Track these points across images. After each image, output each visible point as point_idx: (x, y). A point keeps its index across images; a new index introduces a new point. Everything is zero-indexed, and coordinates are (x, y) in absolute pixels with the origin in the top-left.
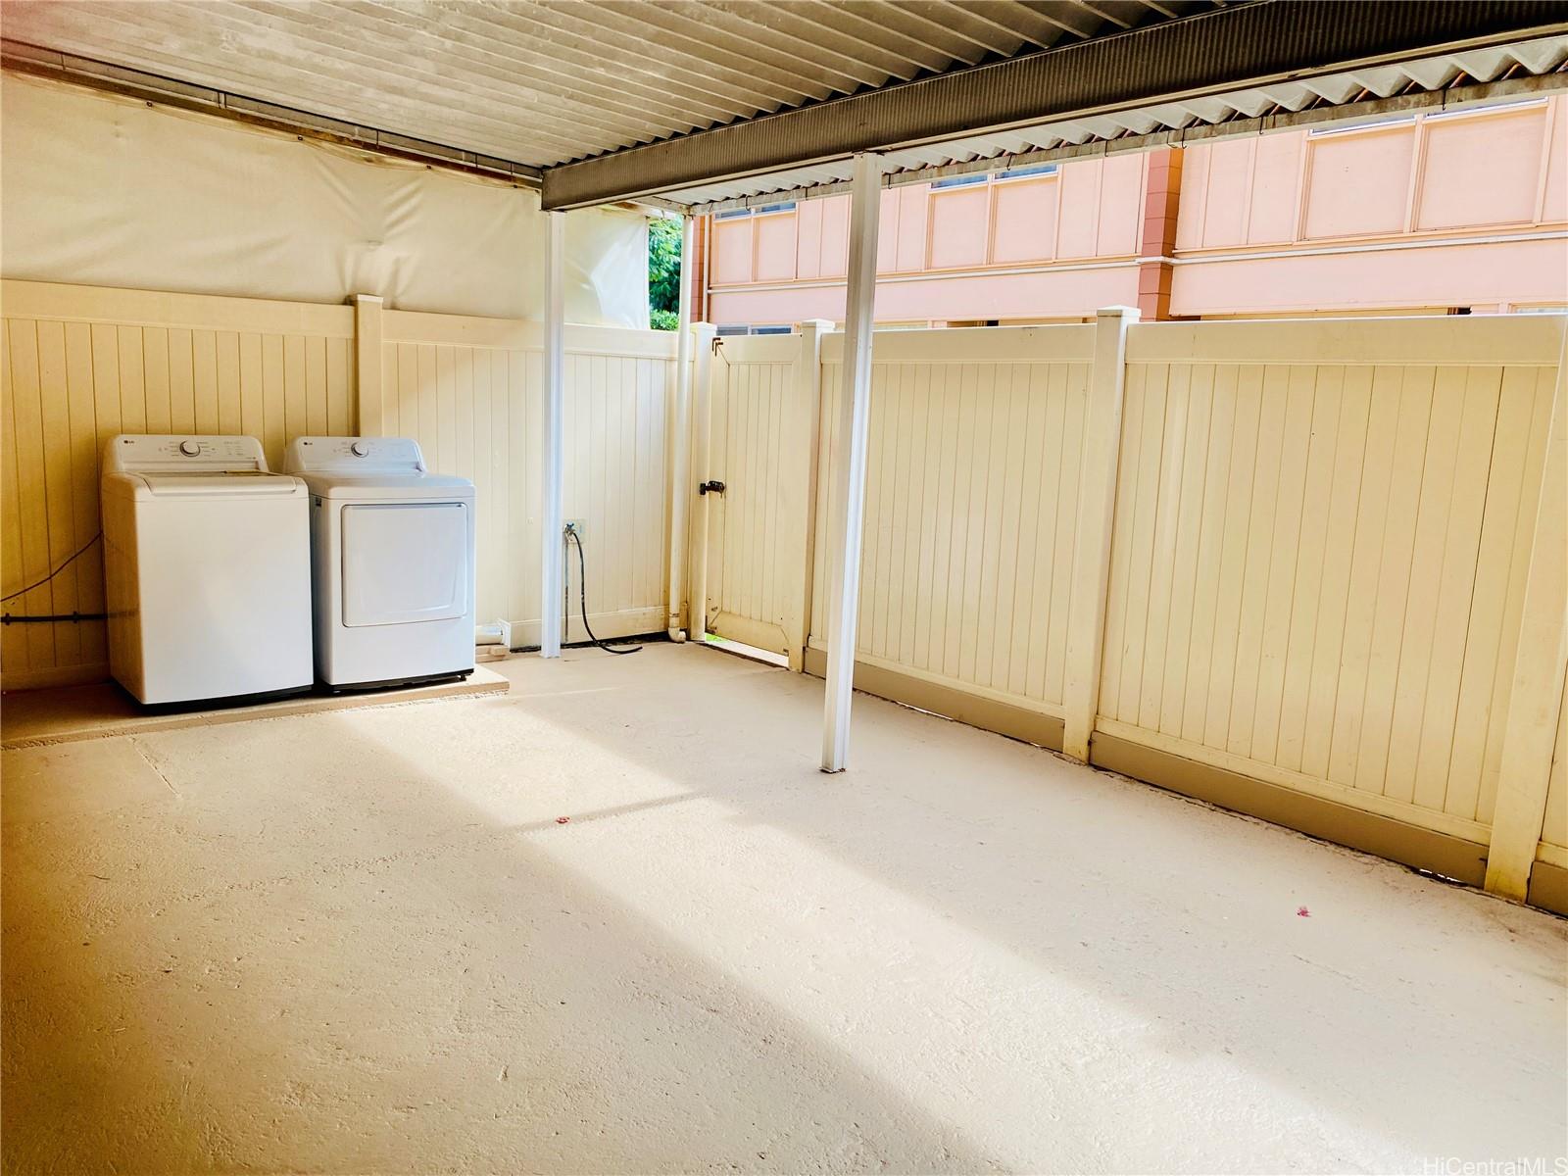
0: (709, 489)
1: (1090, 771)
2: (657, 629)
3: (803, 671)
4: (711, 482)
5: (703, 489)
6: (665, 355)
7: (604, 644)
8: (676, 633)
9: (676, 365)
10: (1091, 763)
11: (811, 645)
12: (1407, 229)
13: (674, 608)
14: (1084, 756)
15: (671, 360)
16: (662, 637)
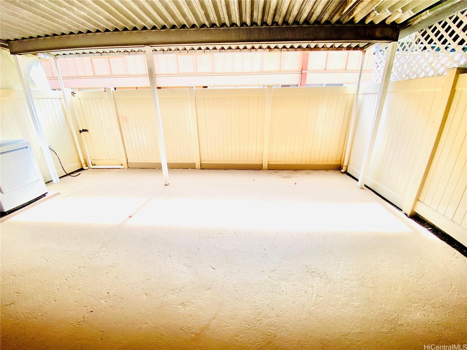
0: (82, 131)
1: (202, 170)
2: (80, 168)
3: (128, 168)
4: (83, 130)
5: (80, 132)
6: (60, 97)
7: (69, 174)
8: (85, 168)
9: (63, 100)
10: (201, 169)
11: (128, 162)
12: (196, 72)
13: (83, 162)
14: (200, 168)
15: (61, 99)
16: (82, 169)
